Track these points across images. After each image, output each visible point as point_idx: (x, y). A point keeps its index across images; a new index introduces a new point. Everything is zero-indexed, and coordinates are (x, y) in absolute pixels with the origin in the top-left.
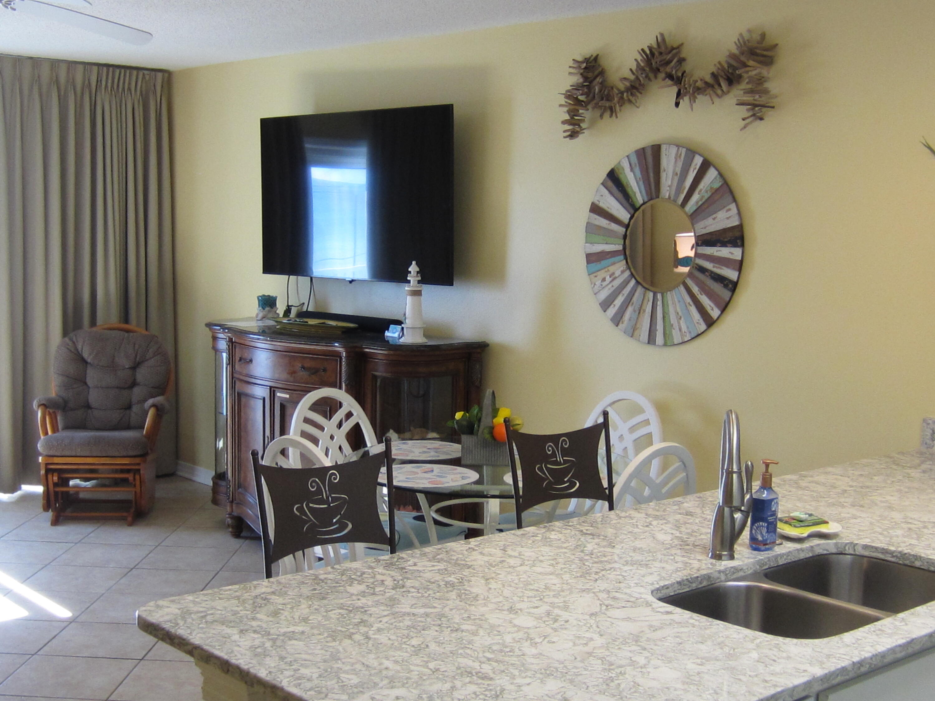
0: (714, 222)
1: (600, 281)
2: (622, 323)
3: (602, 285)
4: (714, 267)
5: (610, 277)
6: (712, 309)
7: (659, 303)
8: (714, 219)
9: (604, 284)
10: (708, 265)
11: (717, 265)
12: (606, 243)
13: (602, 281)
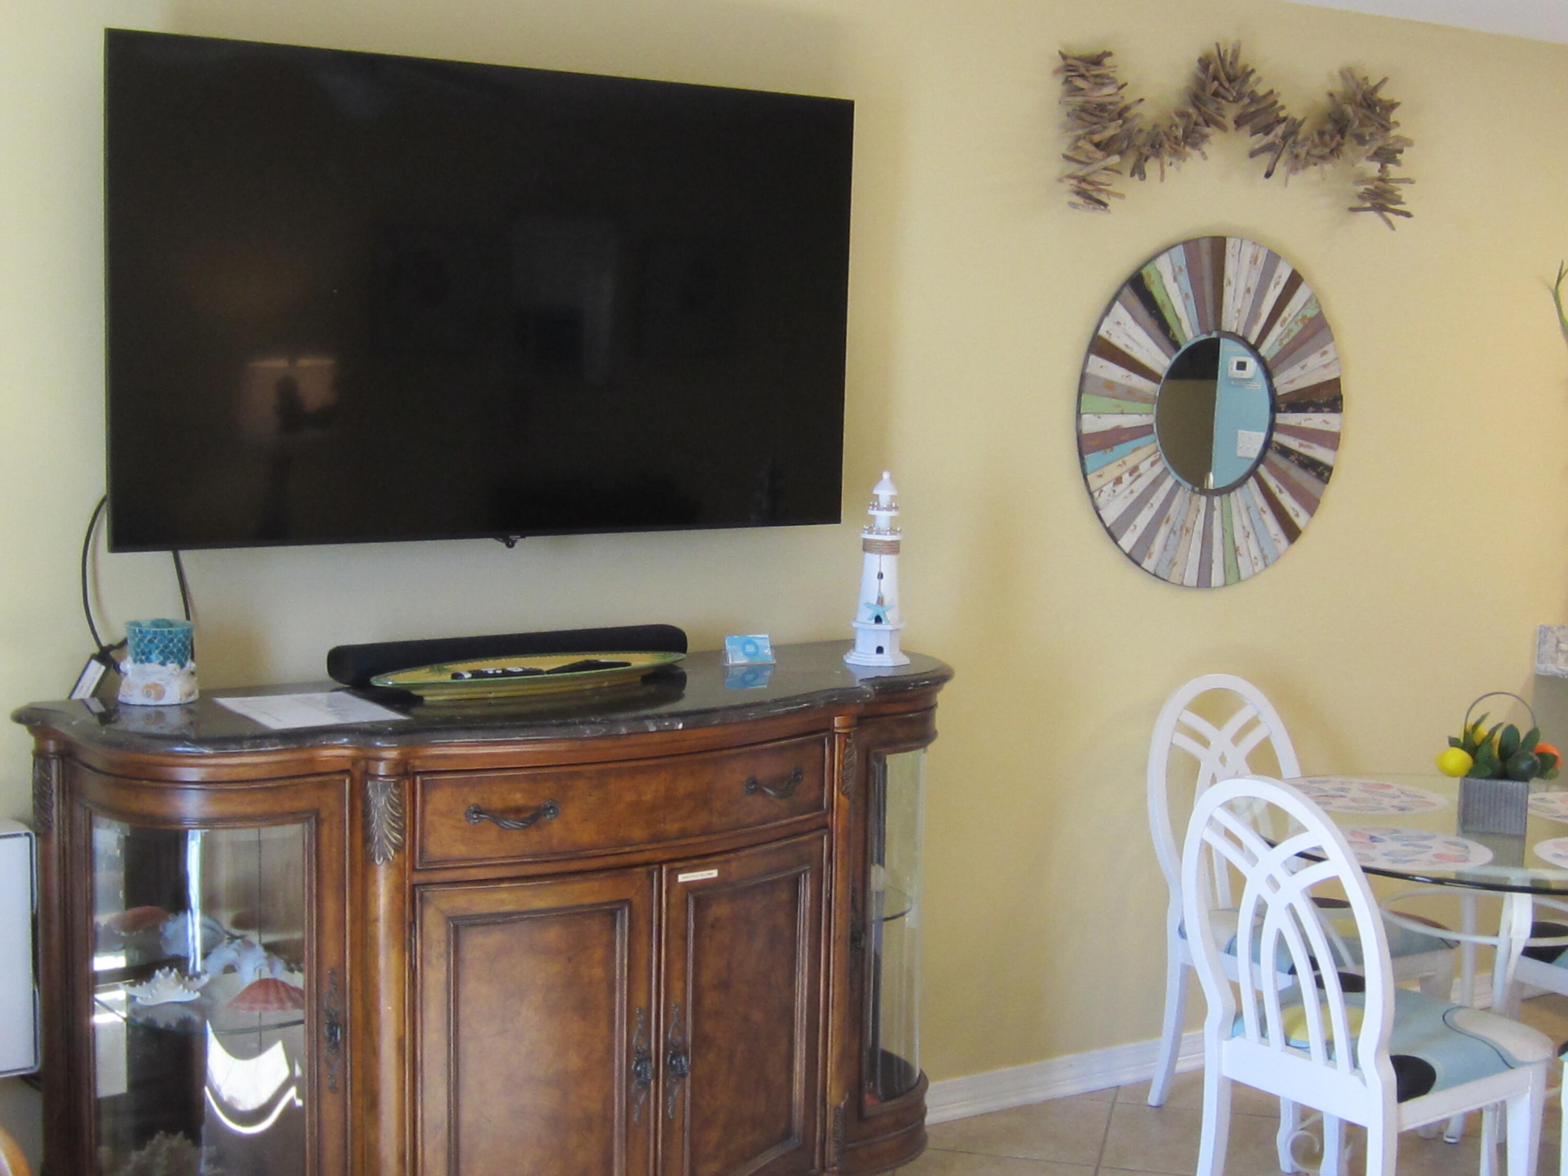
0: (1303, 372)
1: (1111, 484)
2: (1150, 557)
3: (1114, 491)
4: (1301, 445)
5: (1131, 475)
6: (1297, 515)
7: (1217, 514)
8: (1303, 368)
9: (1119, 488)
10: (1292, 443)
11: (1305, 443)
12: (1122, 413)
13: (1115, 484)
